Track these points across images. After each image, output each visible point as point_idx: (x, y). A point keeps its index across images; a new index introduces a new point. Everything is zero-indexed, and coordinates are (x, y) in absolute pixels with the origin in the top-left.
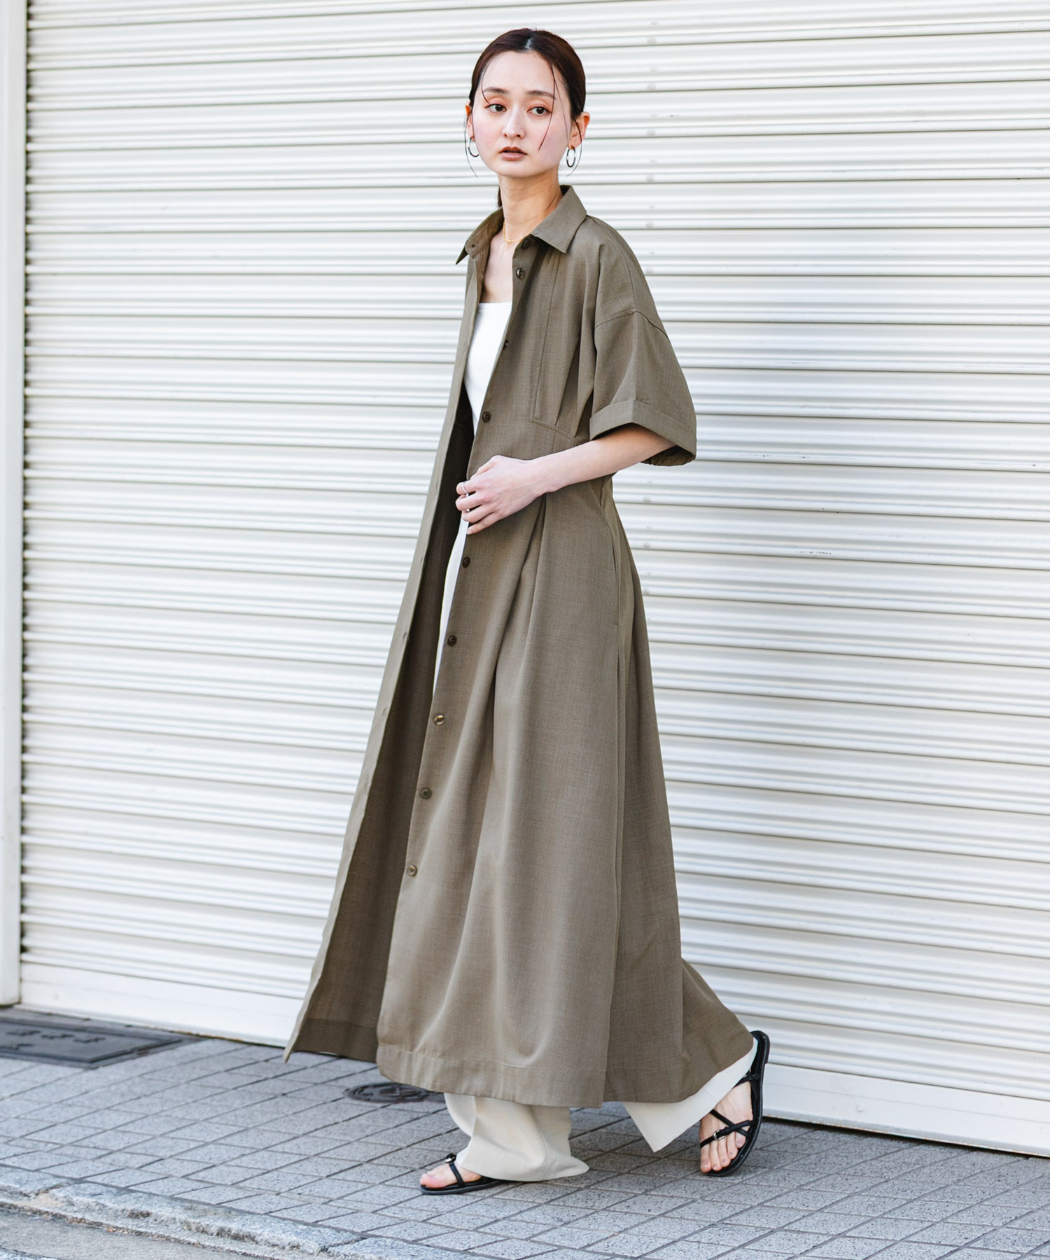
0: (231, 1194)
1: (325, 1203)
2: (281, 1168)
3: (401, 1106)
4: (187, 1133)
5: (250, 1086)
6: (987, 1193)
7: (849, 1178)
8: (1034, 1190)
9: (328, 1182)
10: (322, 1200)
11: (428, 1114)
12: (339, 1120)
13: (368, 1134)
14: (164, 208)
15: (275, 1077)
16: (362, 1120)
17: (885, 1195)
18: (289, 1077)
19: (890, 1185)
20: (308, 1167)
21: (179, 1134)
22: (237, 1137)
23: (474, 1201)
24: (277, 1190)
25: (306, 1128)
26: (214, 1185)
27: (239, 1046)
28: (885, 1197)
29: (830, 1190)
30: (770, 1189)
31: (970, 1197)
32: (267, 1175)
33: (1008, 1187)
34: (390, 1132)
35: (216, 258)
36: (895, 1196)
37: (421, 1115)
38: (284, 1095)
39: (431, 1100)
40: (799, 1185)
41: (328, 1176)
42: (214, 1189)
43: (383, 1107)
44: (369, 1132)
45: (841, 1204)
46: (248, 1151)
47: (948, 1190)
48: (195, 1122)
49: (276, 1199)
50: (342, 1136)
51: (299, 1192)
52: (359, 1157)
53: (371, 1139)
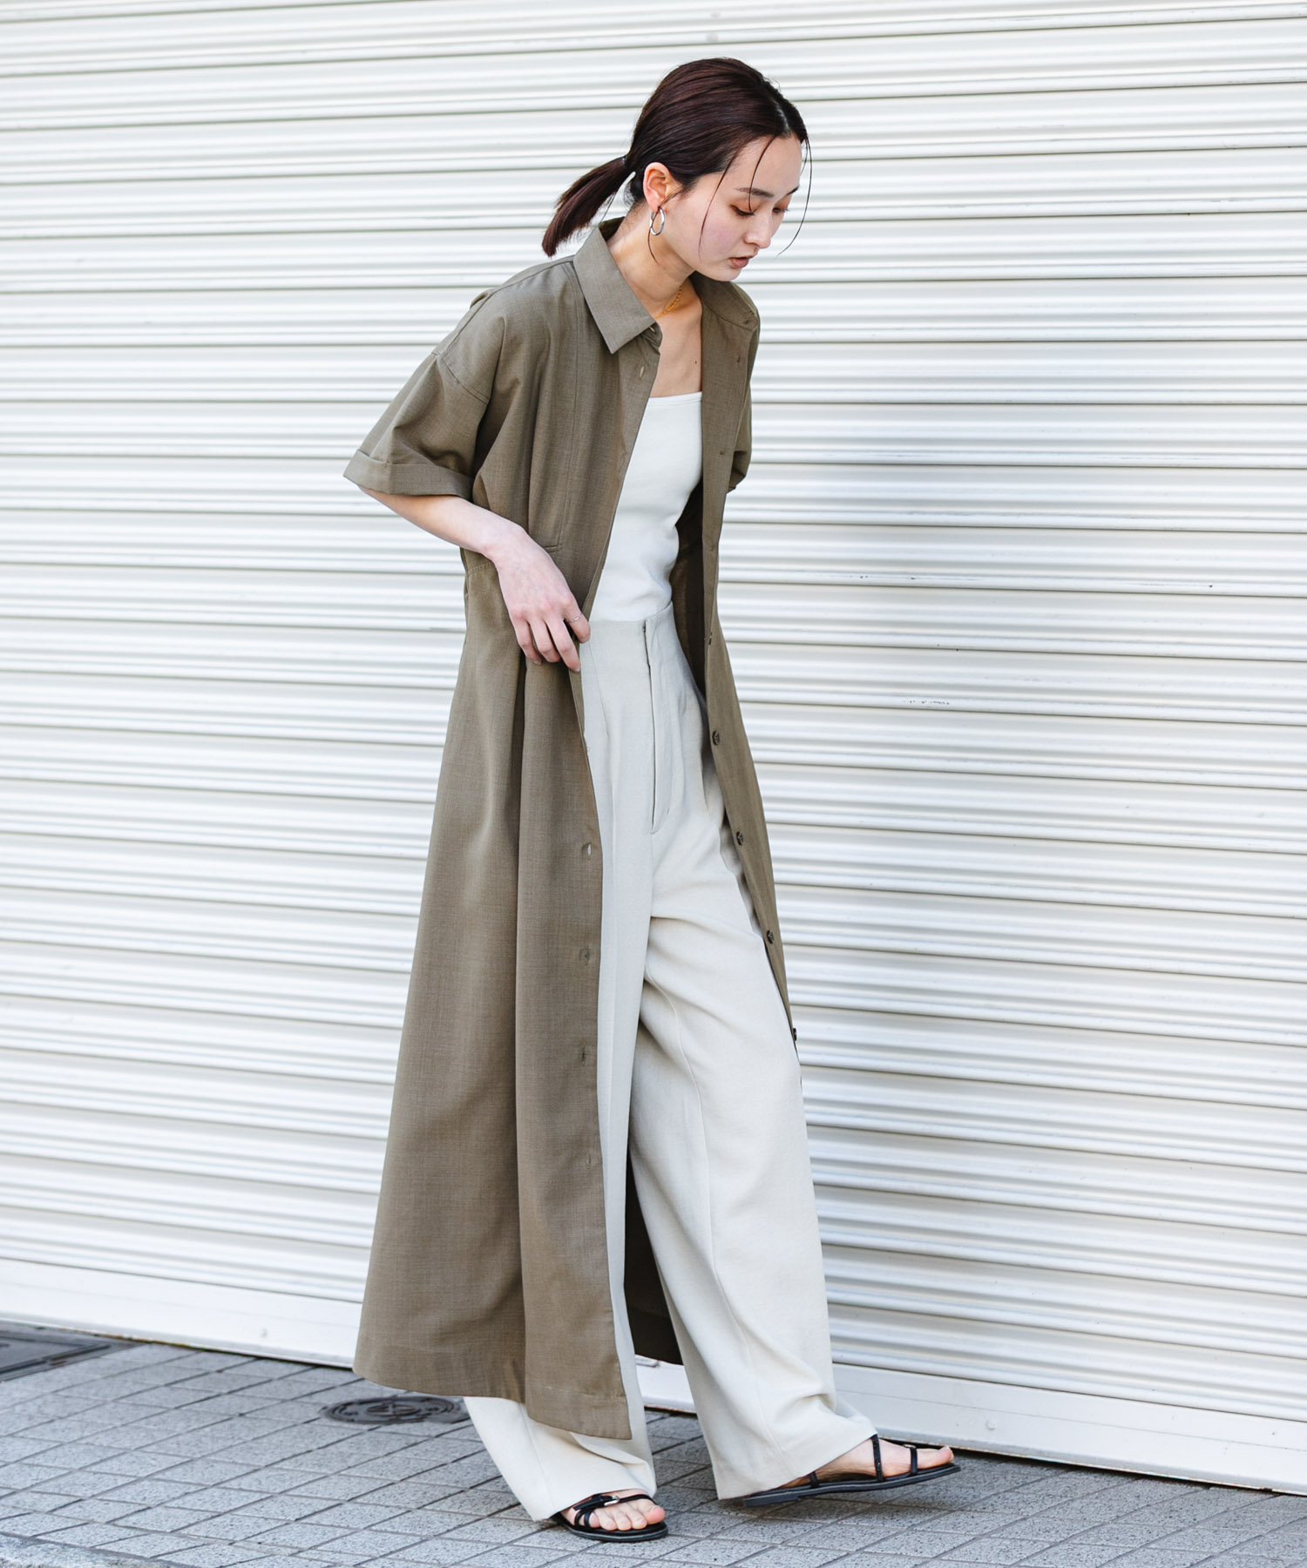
0: (170, 1544)
1: (293, 1555)
2: (236, 1509)
3: (394, 1427)
4: (113, 1465)
5: (197, 1405)
6: (1155, 1533)
7: (976, 1515)
8: (1216, 1528)
9: (297, 1527)
10: (289, 1551)
11: (430, 1438)
12: (314, 1447)
13: (350, 1464)
14: (80, 261)
15: (230, 1393)
16: (343, 1447)
17: (1023, 1536)
18: (248, 1392)
19: (1028, 1524)
20: (272, 1508)
21: (104, 1467)
22: (180, 1470)
23: (488, 1549)
24: (231, 1538)
25: (268, 1459)
26: (148, 1532)
27: (184, 1353)
28: (1022, 1540)
29: (951, 1531)
30: (873, 1531)
31: (1133, 1538)
32: (218, 1519)
33: (1182, 1525)
34: (379, 1461)
35: (148, 324)
36: (1035, 1539)
37: (420, 1440)
38: (241, 1415)
39: (433, 1421)
40: (910, 1524)
41: (297, 1520)
42: (149, 1539)
43: (370, 1430)
44: (351, 1462)
45: (964, 1549)
46: (193, 1489)
47: (1104, 1529)
48: (125, 1452)
49: (228, 1550)
50: (316, 1468)
51: (259, 1541)
52: (339, 1494)
53: (353, 1472)
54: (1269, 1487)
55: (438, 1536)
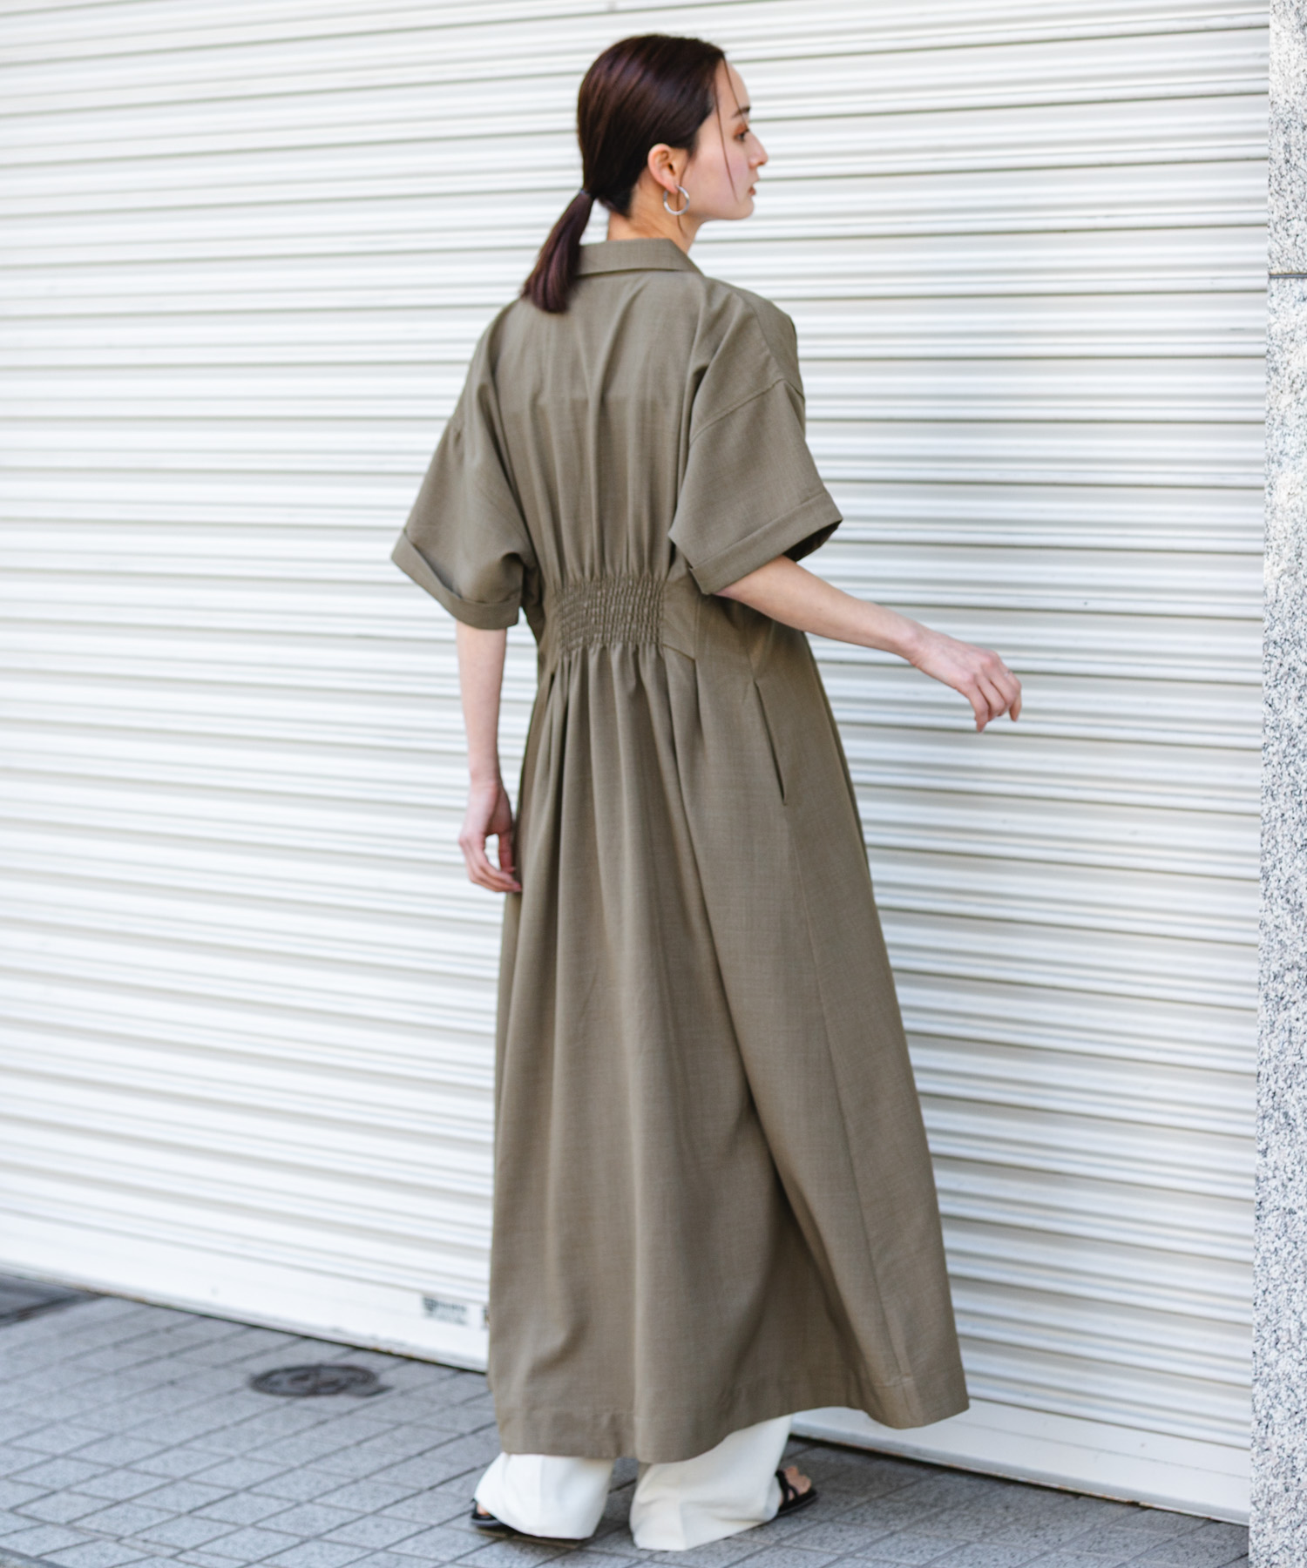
0: (59, 1539)
1: (173, 1557)
2: (136, 1497)
3: (311, 1402)
4: (35, 1441)
5: (135, 1370)
6: (1018, 1557)
7: (845, 1527)
8: (1079, 1552)
9: (186, 1522)
10: (171, 1552)
11: (340, 1415)
12: (228, 1422)
15: (172, 1355)
16: (257, 1424)
18: (188, 1355)
20: (169, 1498)
21: (26, 1443)
22: (95, 1448)
24: (119, 1531)
25: (183, 1435)
26: (43, 1524)
29: (816, 1548)
30: (740, 1545)
31: (995, 1563)
32: (115, 1510)
33: (1046, 1548)
34: (285, 1443)
36: (898, 1560)
40: (778, 1538)
42: (40, 1532)
44: (259, 1441)
46: (102, 1470)
47: (968, 1551)
48: (52, 1423)
49: (112, 1547)
52: (237, 1481)
53: (259, 1455)
54: (1137, 1500)
55: (318, 1537)
